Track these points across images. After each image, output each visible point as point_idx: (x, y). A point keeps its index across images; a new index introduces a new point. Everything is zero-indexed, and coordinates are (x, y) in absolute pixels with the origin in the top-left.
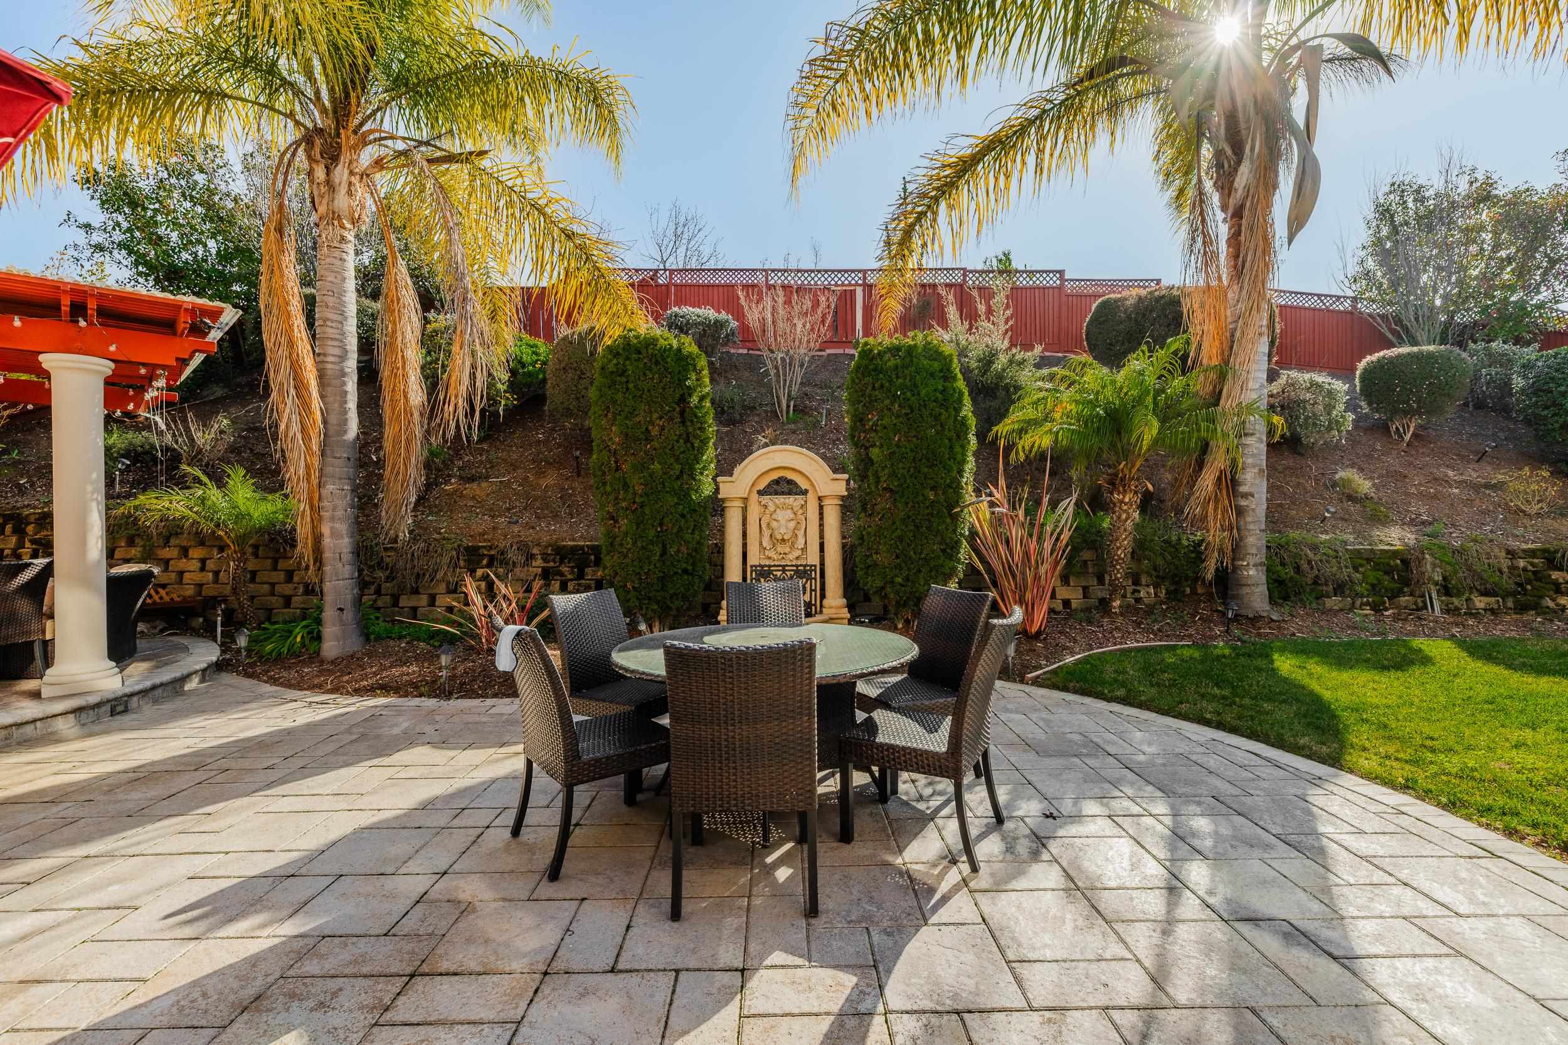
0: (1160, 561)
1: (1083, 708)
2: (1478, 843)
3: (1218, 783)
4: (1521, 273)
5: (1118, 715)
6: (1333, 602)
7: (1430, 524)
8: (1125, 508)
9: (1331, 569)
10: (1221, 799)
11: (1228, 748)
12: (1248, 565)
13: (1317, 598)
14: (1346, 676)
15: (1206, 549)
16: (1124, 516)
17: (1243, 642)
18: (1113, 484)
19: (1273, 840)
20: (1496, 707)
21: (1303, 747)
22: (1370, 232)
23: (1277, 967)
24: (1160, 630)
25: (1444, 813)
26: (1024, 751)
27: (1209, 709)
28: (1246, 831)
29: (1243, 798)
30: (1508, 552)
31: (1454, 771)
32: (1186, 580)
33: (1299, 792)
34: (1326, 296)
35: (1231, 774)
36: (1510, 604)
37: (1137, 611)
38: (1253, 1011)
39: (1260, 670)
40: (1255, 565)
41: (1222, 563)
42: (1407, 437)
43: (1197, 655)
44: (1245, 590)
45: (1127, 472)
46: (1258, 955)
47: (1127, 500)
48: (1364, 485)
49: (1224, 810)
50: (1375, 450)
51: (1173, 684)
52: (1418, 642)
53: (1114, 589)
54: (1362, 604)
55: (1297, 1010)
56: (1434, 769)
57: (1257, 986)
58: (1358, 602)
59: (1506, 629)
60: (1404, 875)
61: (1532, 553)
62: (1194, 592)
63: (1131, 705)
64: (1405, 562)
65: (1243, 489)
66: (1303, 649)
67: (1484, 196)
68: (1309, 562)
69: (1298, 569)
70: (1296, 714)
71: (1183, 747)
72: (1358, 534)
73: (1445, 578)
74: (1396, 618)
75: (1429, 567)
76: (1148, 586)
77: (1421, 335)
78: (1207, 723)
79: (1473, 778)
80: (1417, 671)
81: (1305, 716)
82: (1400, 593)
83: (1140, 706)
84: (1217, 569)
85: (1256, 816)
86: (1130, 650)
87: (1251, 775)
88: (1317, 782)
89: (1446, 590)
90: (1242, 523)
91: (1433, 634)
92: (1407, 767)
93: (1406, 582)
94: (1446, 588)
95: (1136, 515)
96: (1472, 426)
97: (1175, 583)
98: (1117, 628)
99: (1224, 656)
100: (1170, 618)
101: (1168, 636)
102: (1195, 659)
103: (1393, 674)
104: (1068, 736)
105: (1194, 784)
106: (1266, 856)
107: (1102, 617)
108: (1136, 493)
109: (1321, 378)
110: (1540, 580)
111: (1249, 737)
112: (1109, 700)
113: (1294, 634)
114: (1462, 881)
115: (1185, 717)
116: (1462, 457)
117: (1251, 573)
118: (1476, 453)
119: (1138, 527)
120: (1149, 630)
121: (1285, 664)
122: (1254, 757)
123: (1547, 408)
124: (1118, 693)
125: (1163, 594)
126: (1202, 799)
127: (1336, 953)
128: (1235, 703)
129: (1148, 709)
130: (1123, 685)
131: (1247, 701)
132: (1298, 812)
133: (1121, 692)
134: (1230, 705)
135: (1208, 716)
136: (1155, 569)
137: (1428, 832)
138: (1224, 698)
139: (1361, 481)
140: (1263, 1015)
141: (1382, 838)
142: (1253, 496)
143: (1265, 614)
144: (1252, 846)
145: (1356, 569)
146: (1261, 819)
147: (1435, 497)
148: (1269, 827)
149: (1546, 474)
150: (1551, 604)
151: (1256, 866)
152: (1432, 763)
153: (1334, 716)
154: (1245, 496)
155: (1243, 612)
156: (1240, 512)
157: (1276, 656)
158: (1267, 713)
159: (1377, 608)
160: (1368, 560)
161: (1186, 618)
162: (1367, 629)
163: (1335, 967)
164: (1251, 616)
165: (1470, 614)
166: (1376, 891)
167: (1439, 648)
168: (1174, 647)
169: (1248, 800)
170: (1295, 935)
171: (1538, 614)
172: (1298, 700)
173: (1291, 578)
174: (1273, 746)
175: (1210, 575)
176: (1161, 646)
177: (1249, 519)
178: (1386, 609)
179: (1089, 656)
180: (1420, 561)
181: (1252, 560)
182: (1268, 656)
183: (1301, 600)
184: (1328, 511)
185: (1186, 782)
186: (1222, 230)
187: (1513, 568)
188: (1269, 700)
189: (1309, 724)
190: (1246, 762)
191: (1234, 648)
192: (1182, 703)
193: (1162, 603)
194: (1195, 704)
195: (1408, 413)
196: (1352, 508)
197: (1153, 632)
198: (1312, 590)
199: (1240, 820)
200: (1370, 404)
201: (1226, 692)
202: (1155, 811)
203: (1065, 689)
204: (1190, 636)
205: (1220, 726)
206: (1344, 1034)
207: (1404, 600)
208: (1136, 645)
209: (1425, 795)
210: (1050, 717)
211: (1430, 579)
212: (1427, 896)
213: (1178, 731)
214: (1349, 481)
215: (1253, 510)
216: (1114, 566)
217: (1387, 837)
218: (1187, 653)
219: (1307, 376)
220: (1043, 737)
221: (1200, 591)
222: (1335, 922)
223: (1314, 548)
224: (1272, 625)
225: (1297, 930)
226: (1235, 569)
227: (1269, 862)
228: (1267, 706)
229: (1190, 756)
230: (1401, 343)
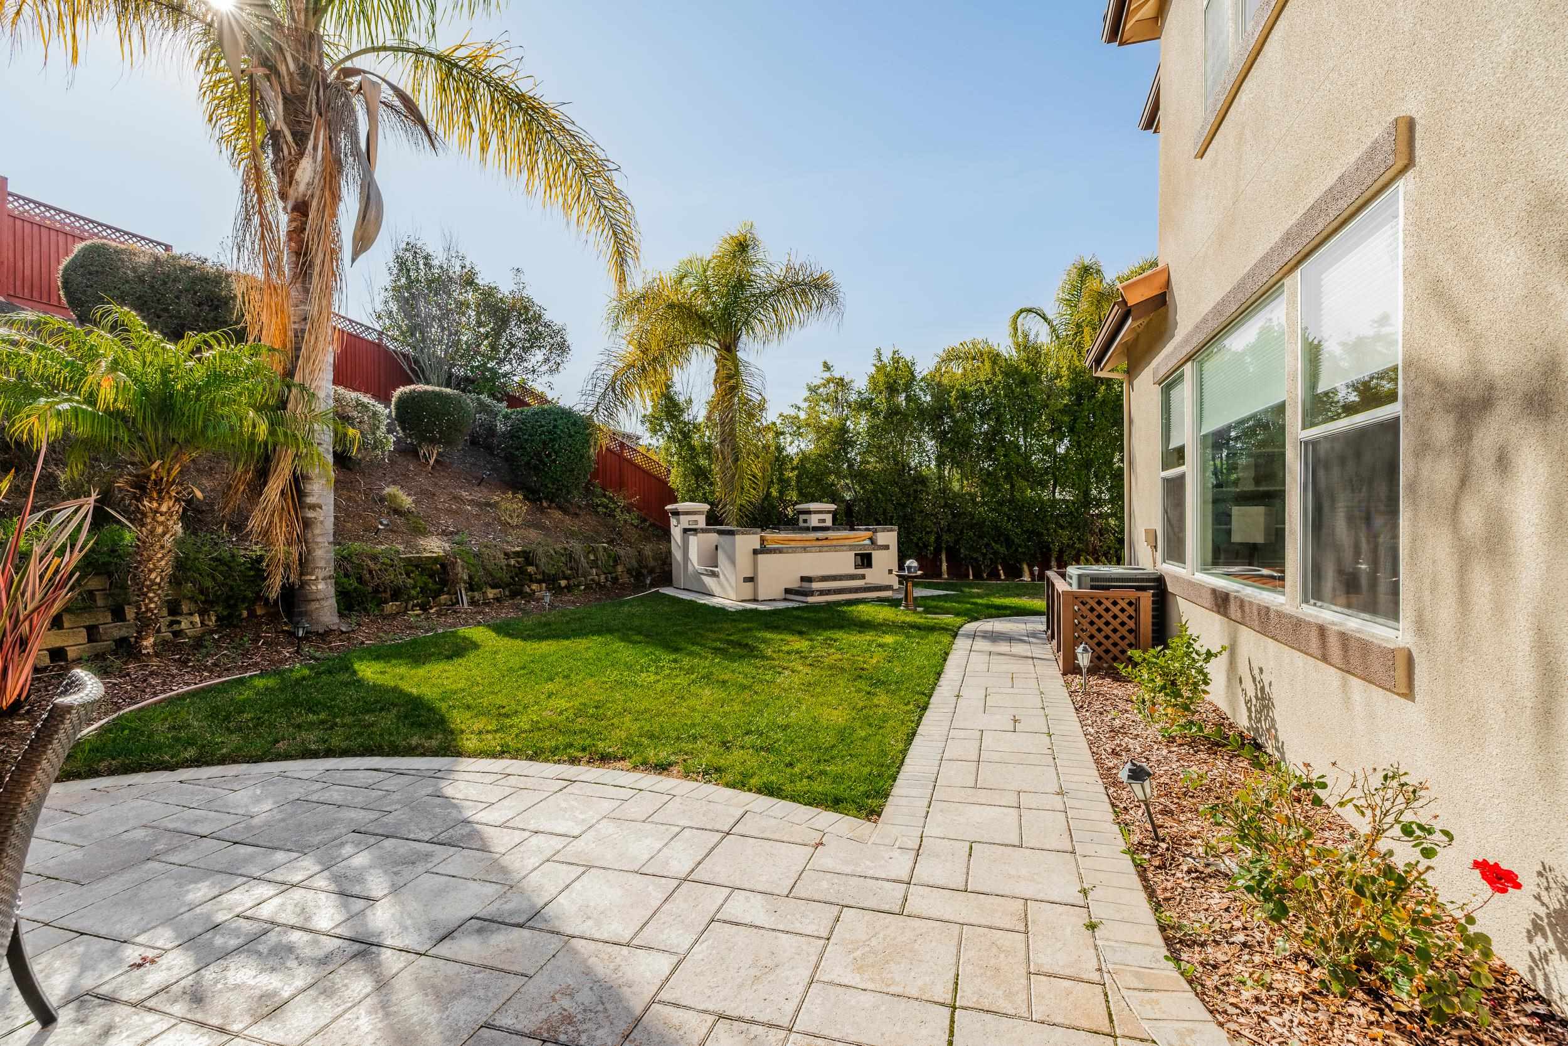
0: (209, 583)
1: (135, 791)
2: (560, 777)
3: (352, 814)
4: (493, 347)
5: (195, 782)
6: (391, 607)
7: (456, 534)
8: (161, 519)
9: (389, 577)
10: (363, 829)
11: (347, 774)
12: (317, 579)
13: (378, 605)
14: (422, 671)
15: (268, 566)
16: (160, 530)
17: (316, 659)
18: (143, 489)
19: (429, 847)
20: (528, 671)
21: (416, 747)
22: (392, 278)
23: (486, 967)
24: (215, 665)
25: (532, 763)
26: (48, 890)
27: (311, 738)
28: (402, 851)
29: (385, 819)
30: (506, 554)
31: (527, 727)
32: (243, 601)
33: (430, 790)
34: (357, 323)
35: (360, 799)
36: (507, 593)
37: (178, 648)
38: (487, 1026)
39: (346, 684)
40: (324, 579)
41: (288, 579)
42: (432, 462)
43: (271, 682)
44: (314, 605)
45: (164, 474)
46: (466, 967)
47: (164, 508)
48: (406, 501)
49: (372, 840)
50: (409, 470)
51: (258, 722)
52: (463, 631)
53: (144, 623)
54: (414, 606)
55: (518, 995)
56: (515, 731)
57: (479, 998)
58: (410, 606)
59: (507, 613)
60: (533, 826)
61: (517, 554)
62: (252, 613)
63: (208, 764)
64: (443, 566)
65: (310, 500)
66: (380, 655)
67: (469, 281)
68: (370, 572)
69: (360, 579)
70: (398, 718)
71: (297, 791)
72: (407, 544)
73: (470, 577)
74: (439, 614)
75: (460, 569)
76: (191, 614)
77: (434, 378)
78: (314, 755)
79: (539, 729)
80: (472, 655)
81: (406, 717)
82: (440, 592)
83: (222, 761)
84: (283, 587)
85: (404, 832)
86: (181, 697)
87: (380, 793)
88: (439, 775)
89: (471, 588)
90: (309, 535)
91: (466, 624)
92: (498, 735)
93: (444, 582)
94: (470, 584)
95: (178, 528)
96: (471, 456)
97: (229, 606)
98: (152, 673)
99: (304, 678)
100: (227, 648)
101: (228, 670)
102: (272, 689)
103: (457, 661)
104: (124, 836)
105: (327, 826)
106: (429, 866)
107: (125, 663)
108: (177, 500)
109: (366, 399)
110: (521, 573)
111: (362, 755)
112: (172, 768)
113: (363, 643)
114: (565, 810)
115: (287, 757)
116: (469, 482)
117: (320, 587)
118: (476, 478)
119: (180, 543)
120: (199, 668)
121: (368, 671)
122: (375, 773)
123: (517, 449)
124: (187, 755)
125: (212, 621)
126: (344, 839)
127: (521, 921)
128: (336, 724)
129: (235, 762)
130: (190, 742)
131: (348, 720)
132: (437, 810)
133: (191, 753)
134: (332, 728)
135: (313, 747)
136: (202, 592)
137: (529, 783)
138: (322, 722)
139: (404, 497)
140: (497, 1023)
141: (505, 802)
142: (321, 508)
143: (335, 627)
144: (413, 863)
145: (408, 575)
146: (409, 832)
147: (456, 512)
148: (420, 836)
149: (521, 497)
150: (528, 590)
151: (428, 882)
152: (511, 726)
153: (431, 710)
154: (313, 507)
155: (314, 629)
156: (307, 524)
157: (356, 666)
158: (372, 725)
159: (424, 608)
160: (417, 567)
161: (247, 645)
162: (421, 627)
163: (526, 933)
164: (321, 631)
165: (485, 604)
166: (522, 849)
167: (477, 633)
168: (241, 681)
169: (389, 819)
170: (486, 924)
171: (522, 598)
172: (394, 705)
173: (355, 589)
174: (388, 755)
175: (274, 594)
176: (223, 683)
177: (317, 532)
178: (431, 608)
179: (119, 718)
180: (454, 564)
181: (321, 574)
182: (348, 668)
183: (365, 609)
184: (381, 523)
185: (318, 828)
186: (283, 220)
187: (508, 565)
188: (368, 711)
189: (413, 724)
190: (370, 781)
191: (312, 668)
192: (277, 741)
193: (212, 632)
194: (294, 739)
195: (433, 441)
196: (399, 521)
197: (206, 668)
198: (373, 598)
199: (388, 844)
200: (404, 429)
201: (322, 716)
202: (297, 878)
203: (93, 773)
204: (256, 664)
205: (329, 753)
206: (558, 987)
207: (443, 598)
208: (186, 689)
209: (516, 754)
210: (76, 822)
211: (462, 578)
212: (552, 834)
213: (283, 775)
214: (395, 496)
215: (322, 522)
216: (145, 595)
217: (508, 799)
218: (260, 683)
219: (354, 395)
220: (78, 855)
221: (259, 612)
222: (508, 894)
223: (374, 558)
224: (343, 637)
225: (485, 920)
226: (303, 584)
227: (434, 870)
228: (369, 718)
229: (309, 798)
230: (419, 381)
